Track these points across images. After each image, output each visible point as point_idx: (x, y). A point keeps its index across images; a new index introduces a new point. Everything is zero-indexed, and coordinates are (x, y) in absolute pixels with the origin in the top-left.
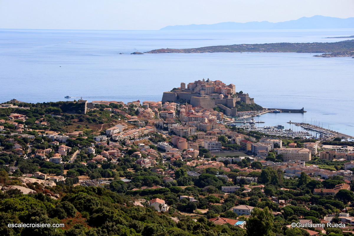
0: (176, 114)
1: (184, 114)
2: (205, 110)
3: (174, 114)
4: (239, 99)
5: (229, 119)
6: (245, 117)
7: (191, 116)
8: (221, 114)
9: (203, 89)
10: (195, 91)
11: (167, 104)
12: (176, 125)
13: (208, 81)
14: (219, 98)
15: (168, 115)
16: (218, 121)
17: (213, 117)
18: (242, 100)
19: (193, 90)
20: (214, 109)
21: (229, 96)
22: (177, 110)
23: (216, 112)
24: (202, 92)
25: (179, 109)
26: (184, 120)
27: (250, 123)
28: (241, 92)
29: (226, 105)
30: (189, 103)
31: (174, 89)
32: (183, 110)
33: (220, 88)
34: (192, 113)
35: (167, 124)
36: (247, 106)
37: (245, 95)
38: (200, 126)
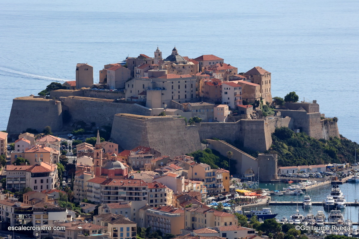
0: (62, 175)
1: (90, 176)
2: (166, 162)
3: (54, 176)
4: (285, 123)
5: (248, 194)
6: (308, 184)
7: (116, 182)
8: (221, 174)
9: (155, 87)
10: (128, 95)
11: (27, 139)
12: (61, 216)
13: (172, 58)
14: (212, 119)
15: (30, 182)
16: (211, 202)
17: (195, 186)
18: (294, 126)
19: (121, 89)
20: (198, 158)
21: (250, 111)
22: (63, 161)
23: (204, 168)
24: (154, 97)
25: (70, 159)
26: (91, 196)
27: (328, 208)
28: (292, 97)
29: (239, 143)
30: (107, 136)
31: (54, 87)
32: (86, 161)
33: (216, 83)
34: (119, 173)
35: (28, 212)
36: (315, 144)
37: (305, 106)
38: (148, 217)
